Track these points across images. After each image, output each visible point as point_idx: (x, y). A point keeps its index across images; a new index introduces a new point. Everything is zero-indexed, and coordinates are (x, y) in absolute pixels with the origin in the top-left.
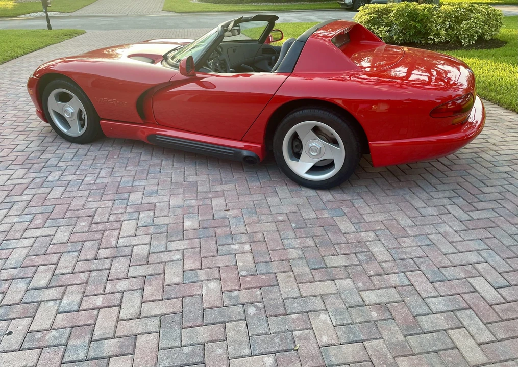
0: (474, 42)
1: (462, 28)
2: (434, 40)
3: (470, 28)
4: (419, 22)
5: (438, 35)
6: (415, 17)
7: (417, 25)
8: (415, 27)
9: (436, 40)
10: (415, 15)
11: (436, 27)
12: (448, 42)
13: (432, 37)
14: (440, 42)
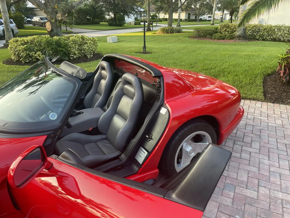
0: (92, 56)
1: (85, 49)
2: (73, 57)
3: (89, 48)
4: (63, 48)
5: (75, 54)
6: (59, 45)
7: (63, 49)
8: (62, 51)
9: (75, 57)
10: (59, 43)
11: (73, 49)
12: (80, 57)
13: (72, 55)
14: (77, 58)
